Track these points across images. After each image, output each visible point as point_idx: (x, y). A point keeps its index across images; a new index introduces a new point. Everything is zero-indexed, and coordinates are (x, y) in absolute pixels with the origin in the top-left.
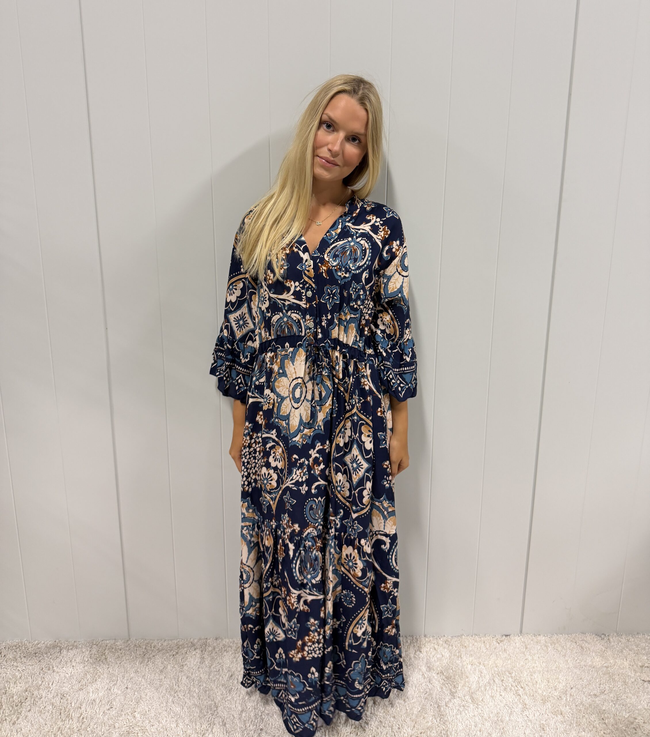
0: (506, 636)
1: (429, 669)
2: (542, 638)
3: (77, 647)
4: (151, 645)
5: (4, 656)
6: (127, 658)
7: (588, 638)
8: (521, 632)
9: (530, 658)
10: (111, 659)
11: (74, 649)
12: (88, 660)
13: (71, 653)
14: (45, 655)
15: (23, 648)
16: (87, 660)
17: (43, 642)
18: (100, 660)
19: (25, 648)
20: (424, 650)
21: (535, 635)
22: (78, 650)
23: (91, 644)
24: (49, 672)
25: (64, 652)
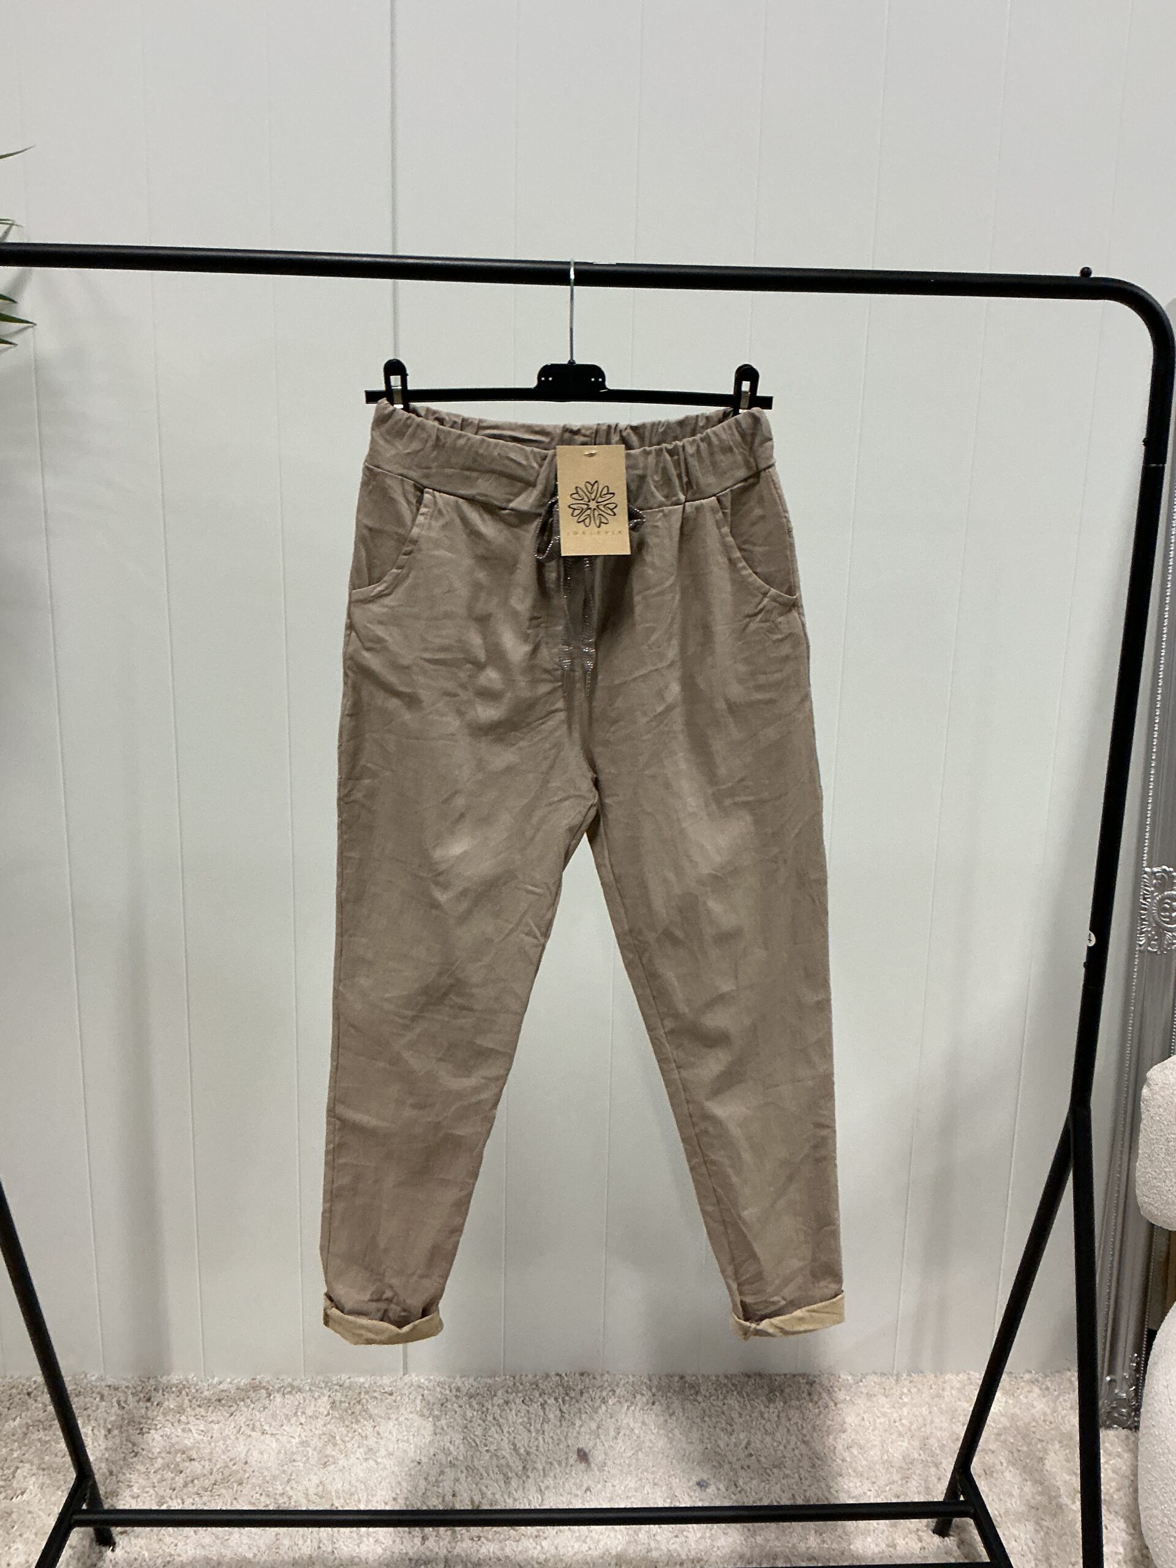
4: (449, 1387)
5: (158, 1405)
6: (408, 1410)
10: (376, 1410)
11: (294, 1392)
12: (328, 1414)
13: (292, 1400)
14: (242, 1403)
15: (194, 1391)
16: (326, 1413)
17: (229, 1380)
18: (353, 1413)
19: (197, 1391)
22: (304, 1394)
24: (253, 1434)
25: (278, 1398)
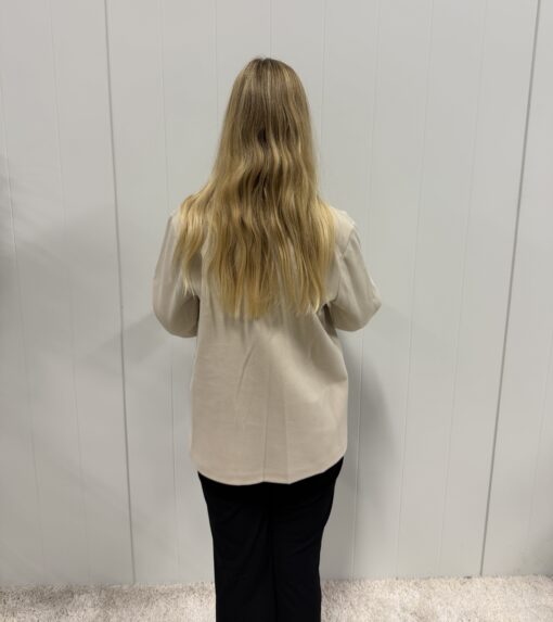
0: (469, 578)
1: (404, 609)
2: (500, 580)
3: (87, 592)
4: (153, 590)
6: (133, 602)
7: (540, 579)
8: (481, 574)
9: (491, 598)
10: (119, 603)
11: (84, 593)
12: (98, 604)
13: (82, 598)
14: (59, 600)
15: (39, 593)
17: (56, 587)
20: (397, 591)
21: (493, 577)
22: (88, 594)
23: (101, 589)
24: (64, 616)
